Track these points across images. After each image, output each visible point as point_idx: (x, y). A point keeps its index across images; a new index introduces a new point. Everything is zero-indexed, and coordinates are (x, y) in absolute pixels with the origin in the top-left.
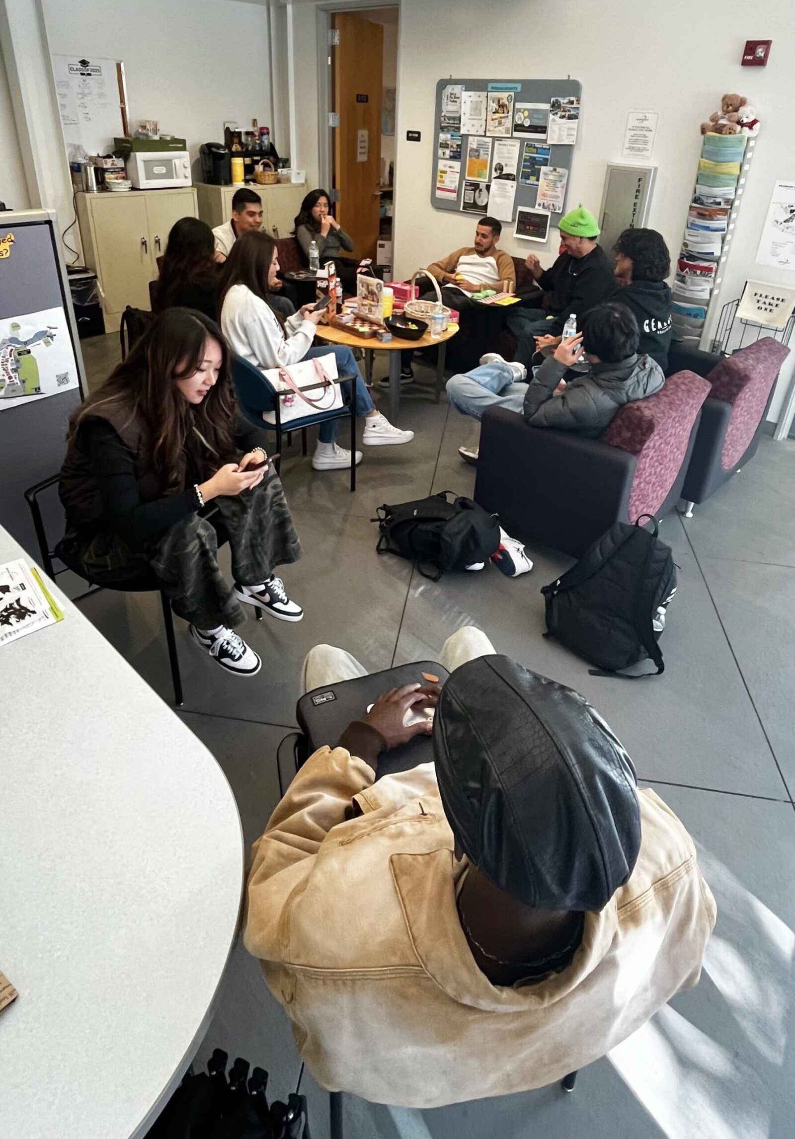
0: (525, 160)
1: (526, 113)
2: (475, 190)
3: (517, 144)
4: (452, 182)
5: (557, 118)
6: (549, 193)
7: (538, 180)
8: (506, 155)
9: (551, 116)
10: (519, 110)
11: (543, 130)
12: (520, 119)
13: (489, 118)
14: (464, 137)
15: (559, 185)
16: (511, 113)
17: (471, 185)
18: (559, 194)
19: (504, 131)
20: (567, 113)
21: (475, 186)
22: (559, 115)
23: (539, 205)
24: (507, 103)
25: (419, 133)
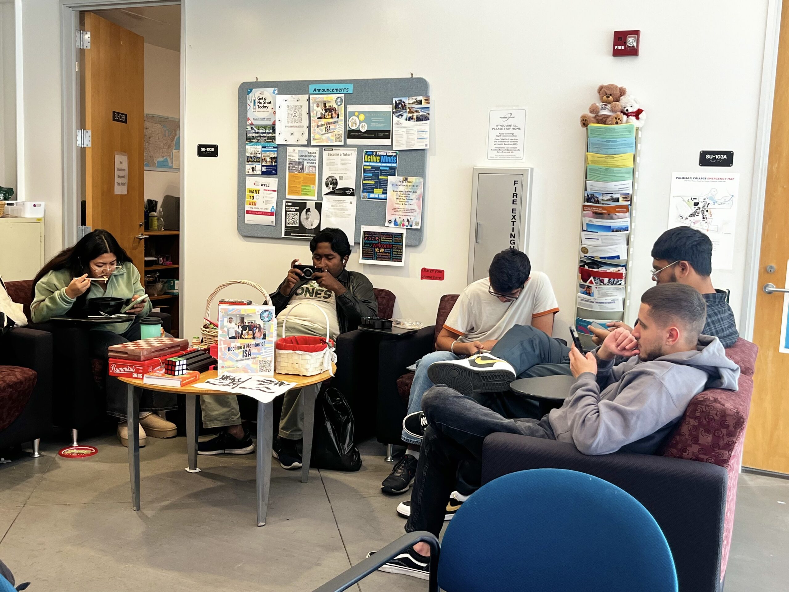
0: (365, 171)
1: (362, 117)
2: (300, 211)
3: (354, 153)
4: (267, 202)
5: (402, 120)
6: (401, 207)
7: (385, 192)
8: (340, 166)
9: (395, 119)
10: (353, 114)
11: (386, 134)
12: (354, 124)
13: (313, 124)
14: (280, 149)
15: (413, 196)
16: (342, 117)
17: (295, 204)
18: (415, 207)
19: (334, 138)
20: (415, 115)
21: (301, 206)
22: (405, 115)
23: (390, 222)
24: (335, 106)
25: (216, 147)
